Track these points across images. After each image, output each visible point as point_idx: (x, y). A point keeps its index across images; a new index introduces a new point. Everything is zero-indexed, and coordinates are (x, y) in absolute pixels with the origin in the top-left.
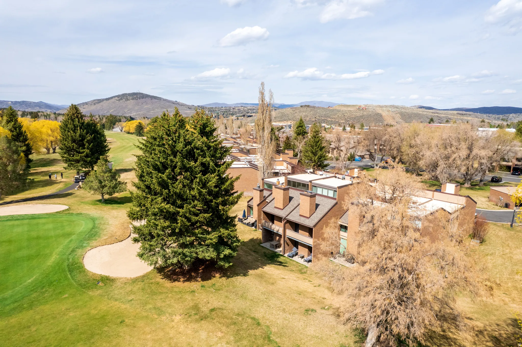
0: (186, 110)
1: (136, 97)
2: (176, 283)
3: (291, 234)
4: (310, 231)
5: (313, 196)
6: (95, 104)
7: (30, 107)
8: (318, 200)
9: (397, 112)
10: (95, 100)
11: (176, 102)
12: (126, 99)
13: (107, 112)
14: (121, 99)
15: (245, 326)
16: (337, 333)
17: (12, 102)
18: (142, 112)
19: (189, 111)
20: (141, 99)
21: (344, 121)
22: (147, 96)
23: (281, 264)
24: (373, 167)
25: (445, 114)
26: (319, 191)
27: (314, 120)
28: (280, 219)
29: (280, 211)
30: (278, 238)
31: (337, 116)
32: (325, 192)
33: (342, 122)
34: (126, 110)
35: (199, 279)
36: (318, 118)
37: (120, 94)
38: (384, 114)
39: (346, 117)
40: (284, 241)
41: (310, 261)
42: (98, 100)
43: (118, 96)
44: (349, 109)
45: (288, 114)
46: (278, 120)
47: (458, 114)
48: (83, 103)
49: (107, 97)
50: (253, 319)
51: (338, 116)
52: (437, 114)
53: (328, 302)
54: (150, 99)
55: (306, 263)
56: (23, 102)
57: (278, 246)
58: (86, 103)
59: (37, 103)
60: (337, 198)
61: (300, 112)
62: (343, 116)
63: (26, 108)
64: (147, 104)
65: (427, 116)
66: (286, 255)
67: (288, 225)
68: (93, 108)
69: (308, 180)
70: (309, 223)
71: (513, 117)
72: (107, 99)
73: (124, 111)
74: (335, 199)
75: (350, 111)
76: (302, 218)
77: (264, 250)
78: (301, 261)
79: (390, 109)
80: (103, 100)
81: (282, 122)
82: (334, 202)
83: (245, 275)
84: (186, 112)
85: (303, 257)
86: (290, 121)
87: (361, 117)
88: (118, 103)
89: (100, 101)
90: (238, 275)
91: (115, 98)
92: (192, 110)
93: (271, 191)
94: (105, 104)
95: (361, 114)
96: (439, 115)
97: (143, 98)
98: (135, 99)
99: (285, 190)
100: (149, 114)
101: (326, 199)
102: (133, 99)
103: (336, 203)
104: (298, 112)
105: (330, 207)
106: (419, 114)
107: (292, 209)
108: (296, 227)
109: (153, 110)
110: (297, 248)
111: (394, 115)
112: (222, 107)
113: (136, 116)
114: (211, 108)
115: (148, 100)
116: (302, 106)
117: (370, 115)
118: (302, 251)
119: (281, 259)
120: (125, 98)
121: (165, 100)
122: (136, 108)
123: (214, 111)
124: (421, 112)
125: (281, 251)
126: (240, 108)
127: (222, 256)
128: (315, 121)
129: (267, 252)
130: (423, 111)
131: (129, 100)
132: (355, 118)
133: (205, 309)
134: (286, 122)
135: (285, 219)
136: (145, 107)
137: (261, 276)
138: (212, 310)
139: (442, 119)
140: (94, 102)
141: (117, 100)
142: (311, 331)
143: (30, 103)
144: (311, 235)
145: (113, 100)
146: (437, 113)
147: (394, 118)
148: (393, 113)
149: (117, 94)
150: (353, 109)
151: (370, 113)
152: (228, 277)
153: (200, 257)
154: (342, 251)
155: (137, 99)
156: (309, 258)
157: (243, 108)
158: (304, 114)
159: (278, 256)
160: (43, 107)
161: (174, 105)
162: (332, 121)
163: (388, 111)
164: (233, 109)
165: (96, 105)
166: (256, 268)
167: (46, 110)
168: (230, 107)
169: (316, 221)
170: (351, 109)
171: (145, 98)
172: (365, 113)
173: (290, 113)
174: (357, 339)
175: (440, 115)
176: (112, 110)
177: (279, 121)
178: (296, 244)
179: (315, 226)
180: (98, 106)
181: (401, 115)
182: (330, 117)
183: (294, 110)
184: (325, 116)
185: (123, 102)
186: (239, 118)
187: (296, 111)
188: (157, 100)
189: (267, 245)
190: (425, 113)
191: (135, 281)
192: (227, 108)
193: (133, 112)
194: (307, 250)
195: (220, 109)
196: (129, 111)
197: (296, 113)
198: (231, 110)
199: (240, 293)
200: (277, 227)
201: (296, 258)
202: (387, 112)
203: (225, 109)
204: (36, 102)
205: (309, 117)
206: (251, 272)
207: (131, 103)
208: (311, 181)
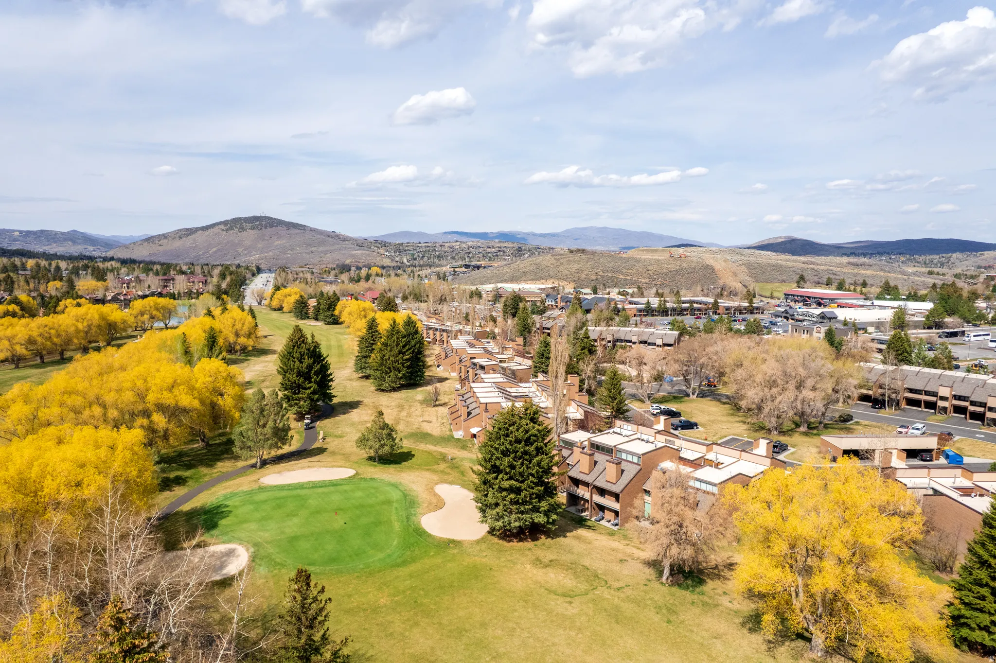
0: (354, 249)
1: (259, 225)
2: (511, 543)
3: (598, 499)
4: (617, 496)
5: (619, 464)
6: (180, 238)
7: (55, 242)
8: (624, 465)
9: (740, 263)
10: (180, 230)
11: (333, 234)
12: (240, 228)
13: (204, 254)
14: (231, 228)
15: (579, 570)
16: (644, 573)
17: (21, 232)
18: (271, 254)
19: (359, 252)
20: (269, 229)
21: (647, 280)
22: (279, 223)
23: (589, 527)
24: (688, 395)
25: (826, 265)
26: (624, 456)
27: (594, 277)
28: (586, 484)
29: (586, 476)
30: (582, 502)
31: (634, 271)
32: (630, 458)
33: (643, 281)
34: (240, 250)
35: (529, 540)
36: (601, 273)
37: (229, 218)
38: (718, 264)
39: (650, 272)
40: (591, 506)
41: (617, 525)
42: (187, 230)
43: (225, 223)
44: (654, 257)
45: (547, 267)
46: (530, 278)
47: (849, 263)
48: (159, 235)
49: (205, 225)
50: (583, 566)
51: (638, 270)
52: (812, 266)
53: (636, 556)
54: (285, 228)
55: (613, 527)
56: (42, 231)
57: (583, 511)
58: (164, 235)
59: (68, 233)
60: (641, 463)
61: (569, 262)
62: (645, 270)
63: (47, 243)
64: (279, 238)
65: (794, 269)
66: (593, 519)
67: (594, 490)
68: (178, 244)
69: (613, 444)
70: (616, 489)
71: (957, 259)
72: (205, 228)
73: (237, 251)
74: (639, 465)
75: (658, 260)
76: (609, 484)
77: (570, 515)
78: (609, 525)
79: (729, 257)
80: (196, 230)
81: (538, 282)
82: (639, 467)
83: (565, 536)
84: (354, 252)
85: (609, 521)
86: (552, 281)
87: (678, 272)
88: (226, 235)
89: (190, 232)
90: (560, 536)
91: (220, 226)
92: (364, 250)
93: (572, 450)
94: (199, 237)
95: (677, 268)
96: (815, 267)
97: (272, 226)
98: (257, 227)
99: (590, 455)
100: (285, 256)
101: (630, 465)
102: (253, 228)
103: (641, 469)
104: (564, 263)
105: (635, 473)
106: (781, 266)
107: (598, 474)
108: (602, 492)
109: (292, 249)
110: (604, 512)
111: (735, 268)
112: (420, 243)
113: (261, 262)
114: (399, 244)
115: (281, 230)
116: (571, 252)
117: (694, 268)
118: (609, 515)
119: (589, 523)
120: (238, 226)
121: (313, 230)
122: (260, 246)
123: (405, 251)
124: (783, 263)
125: (587, 515)
126: (454, 244)
127: (551, 520)
128: (597, 279)
129: (574, 516)
130: (787, 260)
131: (246, 230)
132: (667, 274)
133: (546, 561)
134: (544, 281)
135: (592, 484)
136: (276, 243)
137: (578, 538)
138: (551, 561)
139: (821, 275)
140: (180, 234)
141: (223, 230)
142: (625, 572)
143: (56, 233)
144: (617, 500)
145: (216, 229)
146: (813, 263)
147: (735, 275)
148: (734, 264)
149: (223, 220)
150: (663, 258)
151: (694, 265)
152: (553, 538)
153: (536, 521)
154: (646, 515)
155: (261, 229)
156: (616, 521)
157: (458, 243)
158: (576, 266)
159: (586, 520)
160: (79, 241)
161: (330, 239)
162: (627, 279)
163: (726, 261)
164: (441, 246)
165: (184, 239)
166: (571, 531)
167: (85, 246)
168: (435, 243)
169: (622, 487)
170: (660, 258)
171: (276, 226)
172: (685, 265)
173: (552, 264)
174: (658, 575)
175: (818, 267)
176: (214, 249)
177: (532, 280)
178: (602, 508)
179: (621, 492)
180: (188, 242)
181: (748, 268)
182: (622, 273)
183: (558, 260)
184: (615, 270)
185: (235, 235)
186: (458, 270)
187: (561, 261)
188: (297, 231)
189: (572, 509)
190: (790, 264)
191: (478, 542)
192: (430, 245)
193: (253, 253)
194: (613, 514)
195: (416, 246)
196: (246, 252)
197: (562, 264)
198: (437, 249)
199: (567, 550)
200: (582, 492)
201: (603, 522)
202: (723, 263)
203: (426, 247)
204: (66, 231)
205: (586, 272)
206: (568, 534)
207: (250, 235)
208: (615, 446)
